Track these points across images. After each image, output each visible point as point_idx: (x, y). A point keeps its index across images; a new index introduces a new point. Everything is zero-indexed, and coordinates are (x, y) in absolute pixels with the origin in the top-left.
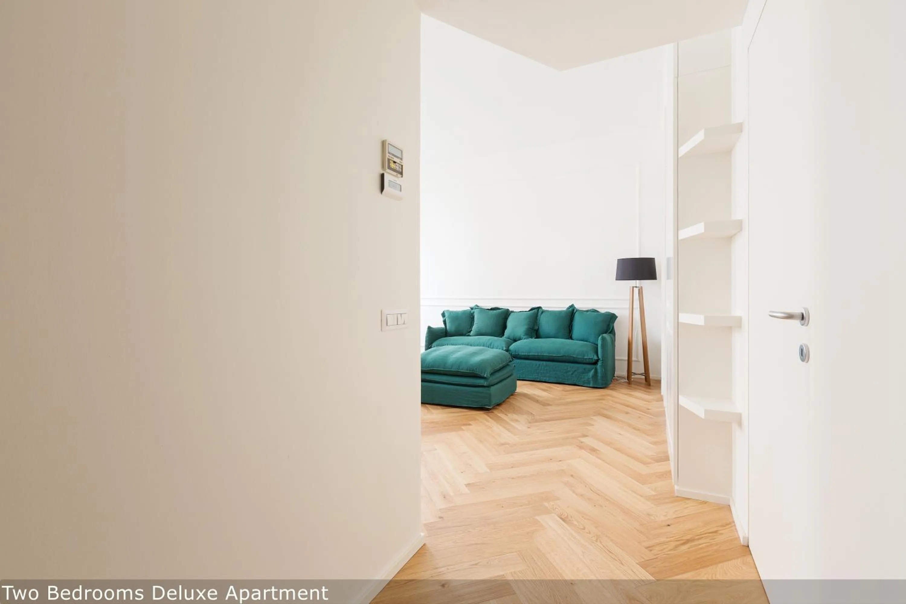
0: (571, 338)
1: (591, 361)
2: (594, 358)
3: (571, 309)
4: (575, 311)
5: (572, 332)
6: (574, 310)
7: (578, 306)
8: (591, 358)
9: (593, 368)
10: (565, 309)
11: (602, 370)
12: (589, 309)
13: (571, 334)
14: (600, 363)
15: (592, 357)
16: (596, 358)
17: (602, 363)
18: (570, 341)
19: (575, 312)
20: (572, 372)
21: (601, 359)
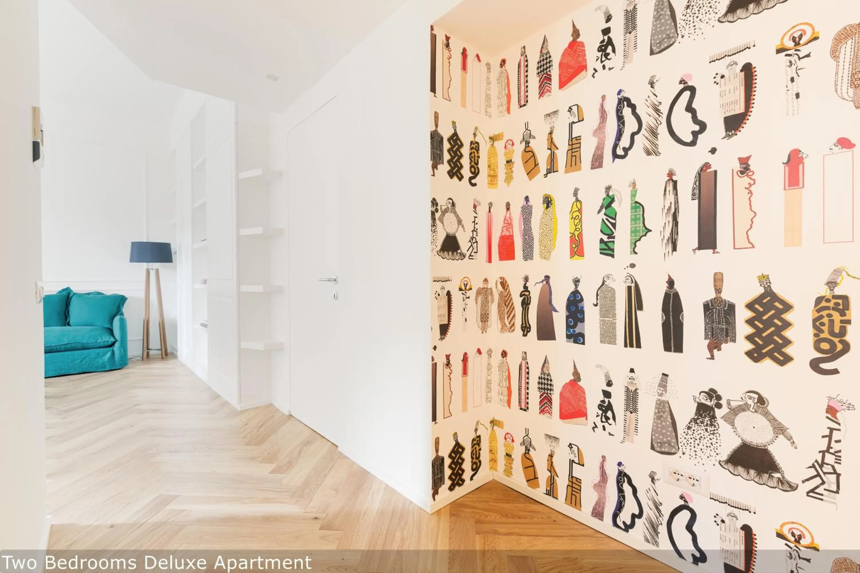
0: (69, 324)
1: (106, 344)
2: (111, 340)
3: (64, 293)
4: (71, 295)
5: (69, 318)
6: (69, 293)
7: (76, 289)
8: (106, 340)
9: (109, 351)
10: (55, 293)
11: (121, 350)
12: (91, 292)
13: (68, 320)
14: (117, 345)
15: (108, 340)
16: (113, 340)
17: (121, 344)
18: (67, 328)
19: (72, 297)
20: (80, 360)
21: (120, 340)
